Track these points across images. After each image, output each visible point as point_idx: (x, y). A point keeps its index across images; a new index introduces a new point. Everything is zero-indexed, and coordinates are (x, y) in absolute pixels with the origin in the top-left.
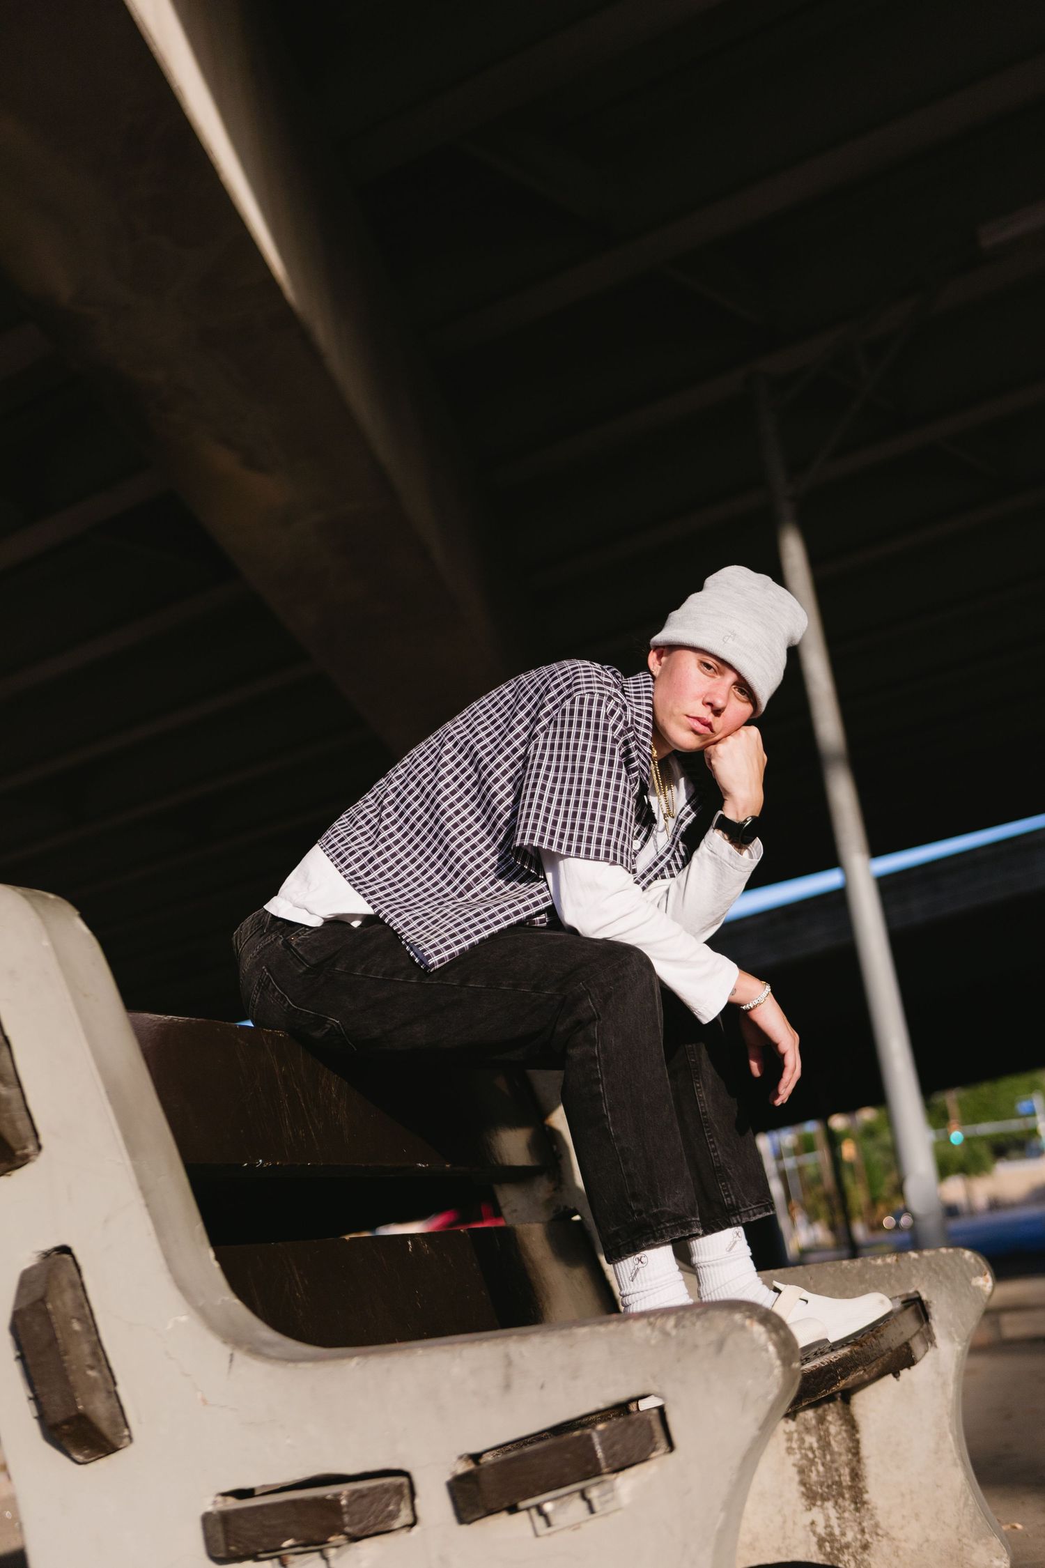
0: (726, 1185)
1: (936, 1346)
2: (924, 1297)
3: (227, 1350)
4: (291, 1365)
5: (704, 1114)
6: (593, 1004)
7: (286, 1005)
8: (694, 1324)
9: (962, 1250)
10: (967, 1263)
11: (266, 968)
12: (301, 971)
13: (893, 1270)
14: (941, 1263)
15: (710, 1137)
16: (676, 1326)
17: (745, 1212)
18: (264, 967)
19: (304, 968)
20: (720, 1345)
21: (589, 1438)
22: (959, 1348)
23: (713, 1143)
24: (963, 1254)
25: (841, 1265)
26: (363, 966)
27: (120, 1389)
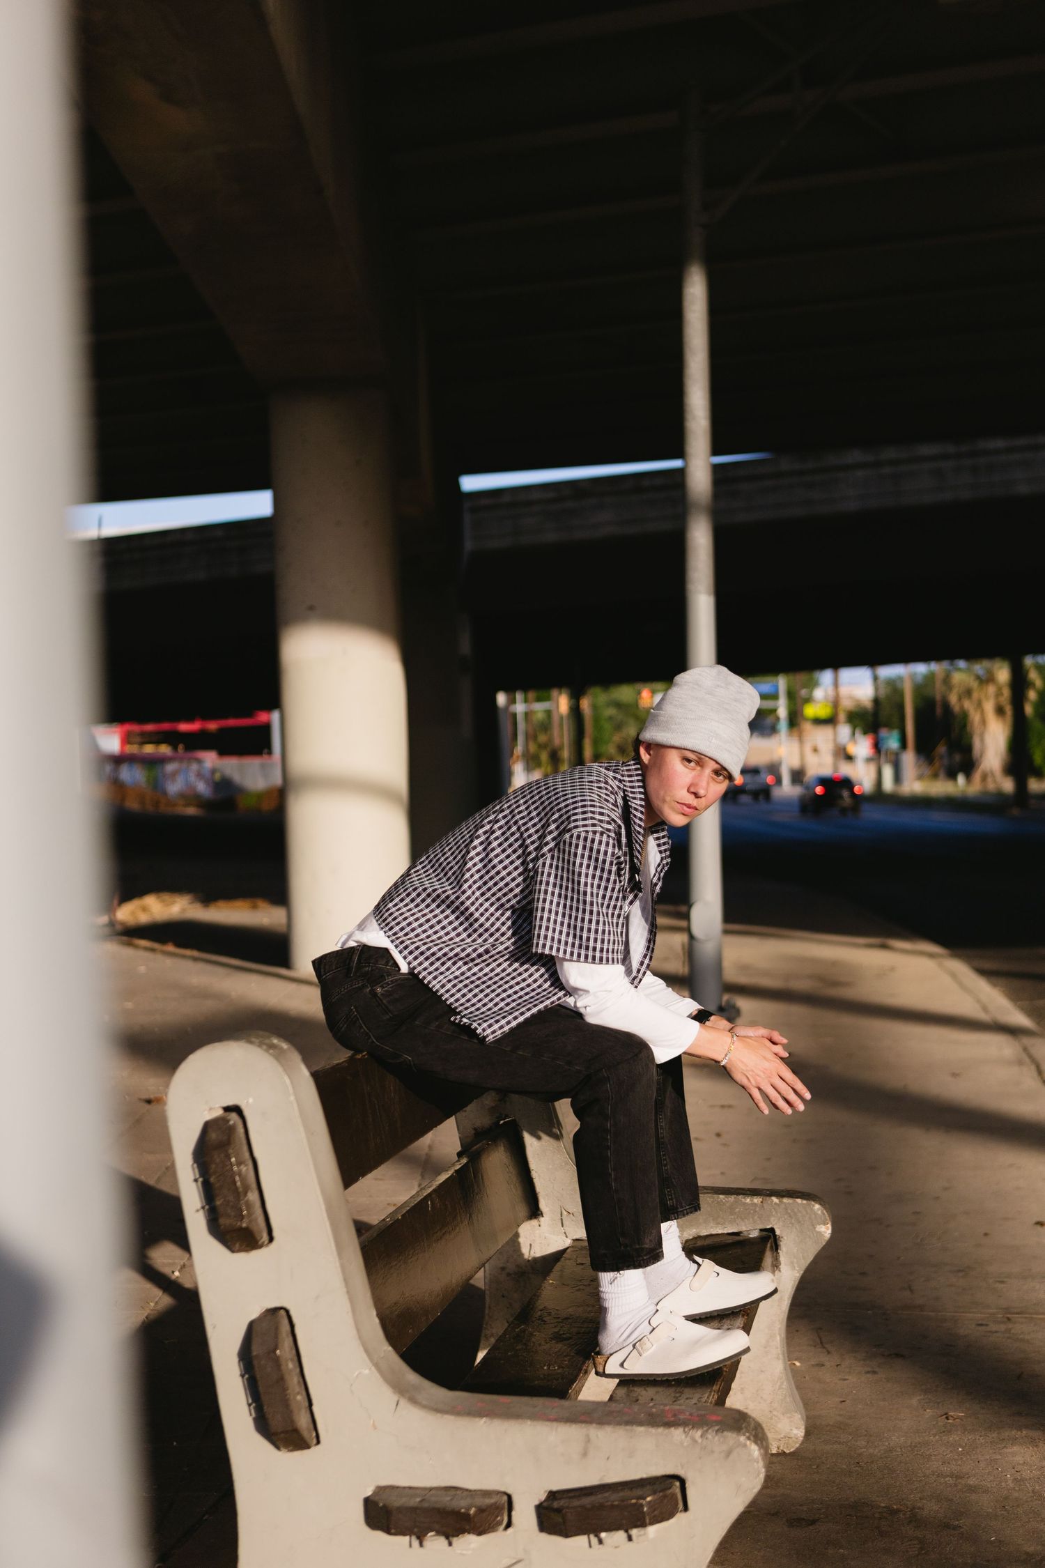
0: (671, 1191)
1: (780, 1271)
2: (778, 1232)
3: (395, 1398)
4: (439, 1415)
5: (662, 1138)
6: (611, 1089)
7: (370, 1041)
8: (714, 1438)
9: (813, 1203)
10: (815, 1214)
11: (355, 1007)
12: (385, 1018)
13: (757, 1209)
14: (796, 1210)
15: (664, 1155)
16: (702, 1436)
17: (681, 1211)
18: (352, 1008)
19: (388, 1017)
20: (728, 1454)
21: (642, 1506)
22: (798, 1275)
23: (665, 1160)
24: (814, 1206)
25: (718, 1198)
26: (437, 1023)
27: (315, 1408)
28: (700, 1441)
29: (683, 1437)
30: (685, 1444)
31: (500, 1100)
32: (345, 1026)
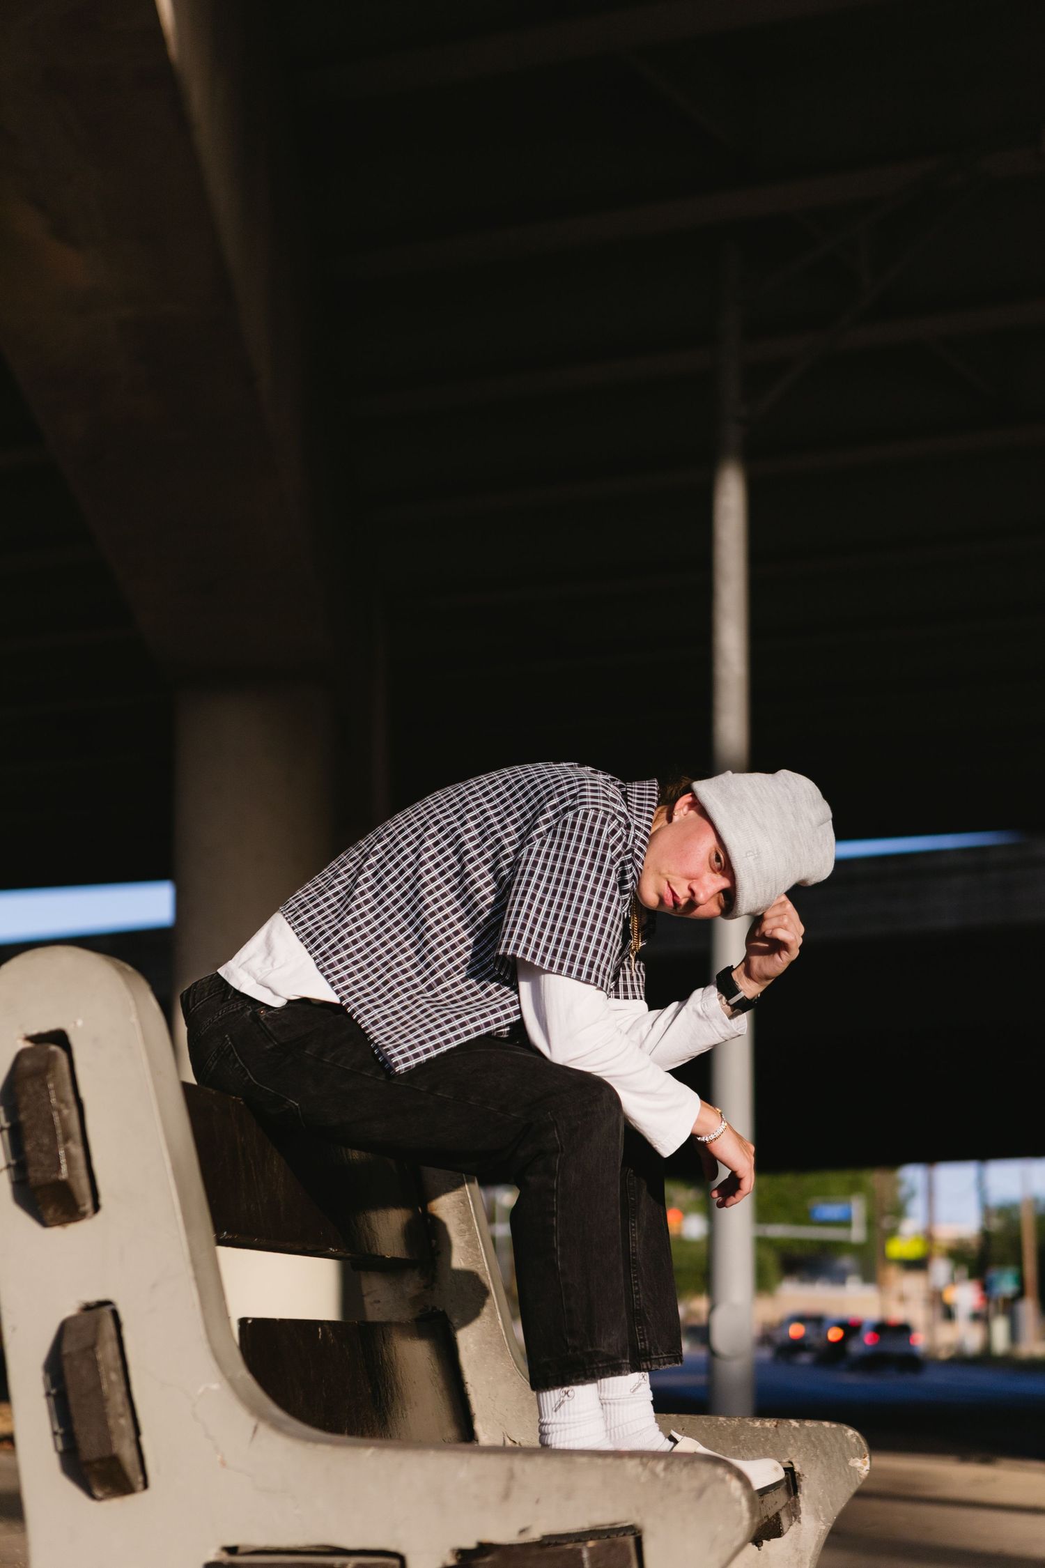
0: (642, 1330)
1: (799, 1522)
2: (797, 1469)
3: (251, 1421)
4: (310, 1445)
5: (634, 1254)
6: (559, 1136)
7: (246, 1078)
9: (845, 1427)
10: (848, 1442)
11: (230, 1036)
12: (268, 1047)
13: (770, 1436)
14: (822, 1437)
15: (636, 1278)
16: (666, 1469)
17: (656, 1359)
18: (227, 1036)
19: (272, 1045)
20: (701, 1492)
22: (824, 1527)
23: (637, 1285)
24: (846, 1431)
26: (333, 1054)
27: (145, 1440)
28: (662, 1474)
29: (640, 1469)
30: (643, 1479)
31: (425, 1287)
32: (216, 1062)
